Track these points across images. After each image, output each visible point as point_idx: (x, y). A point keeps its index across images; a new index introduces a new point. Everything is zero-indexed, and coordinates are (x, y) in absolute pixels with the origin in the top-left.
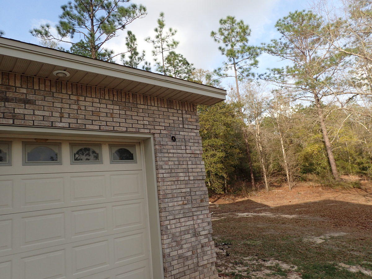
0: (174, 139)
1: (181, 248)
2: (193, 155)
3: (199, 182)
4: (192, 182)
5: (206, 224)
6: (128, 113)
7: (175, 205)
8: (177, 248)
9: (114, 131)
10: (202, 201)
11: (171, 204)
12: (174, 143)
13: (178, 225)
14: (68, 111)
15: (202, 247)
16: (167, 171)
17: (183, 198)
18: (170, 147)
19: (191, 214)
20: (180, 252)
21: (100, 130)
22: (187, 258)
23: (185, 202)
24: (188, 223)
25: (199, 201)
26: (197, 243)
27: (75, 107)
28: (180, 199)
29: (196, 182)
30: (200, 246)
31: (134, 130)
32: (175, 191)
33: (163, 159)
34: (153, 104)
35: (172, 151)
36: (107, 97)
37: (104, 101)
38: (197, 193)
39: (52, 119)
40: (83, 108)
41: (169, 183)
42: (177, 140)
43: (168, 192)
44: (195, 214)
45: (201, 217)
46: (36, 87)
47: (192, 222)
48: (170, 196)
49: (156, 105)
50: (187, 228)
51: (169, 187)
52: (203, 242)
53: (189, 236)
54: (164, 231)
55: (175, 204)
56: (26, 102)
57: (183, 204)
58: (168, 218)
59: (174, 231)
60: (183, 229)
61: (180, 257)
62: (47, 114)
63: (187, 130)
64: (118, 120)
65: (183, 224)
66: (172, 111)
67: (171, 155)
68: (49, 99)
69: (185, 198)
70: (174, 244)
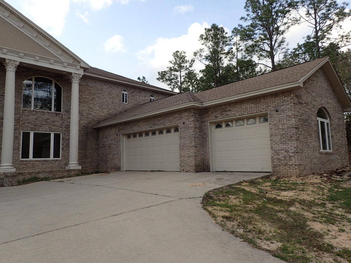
0: (277, 111)
1: (279, 156)
2: (288, 117)
3: (291, 129)
4: (287, 129)
5: (293, 148)
6: (257, 105)
8: (277, 155)
9: (252, 113)
10: (291, 137)
11: (274, 138)
12: (278, 113)
13: (278, 147)
14: (239, 110)
15: (290, 157)
16: (273, 125)
17: (281, 136)
18: (275, 115)
19: (285, 143)
20: (278, 157)
21: (248, 114)
22: (282, 160)
23: (282, 138)
24: (283, 146)
25: (290, 137)
26: (287, 155)
27: (241, 108)
28: (279, 136)
29: (289, 129)
30: (289, 156)
31: (259, 111)
32: (276, 133)
33: (271, 120)
34: (267, 98)
35: (276, 116)
36: (250, 102)
37: (249, 104)
38: (289, 134)
39: (235, 114)
40: (243, 108)
41: (274, 130)
42: (279, 111)
43: (273, 133)
44: (287, 143)
45: (291, 144)
46: (231, 106)
47: (285, 146)
48: (274, 135)
49: (269, 98)
50: (282, 148)
51: (274, 132)
52: (291, 155)
53: (283, 151)
54: (272, 148)
55: (277, 138)
56: (230, 110)
57: (281, 138)
58: (273, 143)
59: (275, 149)
60: (280, 148)
61: (278, 159)
62: (234, 112)
63: (285, 105)
64: (253, 109)
65: (281, 146)
66: (277, 98)
67: (275, 118)
68: (234, 108)
69: (282, 136)
70: (275, 154)
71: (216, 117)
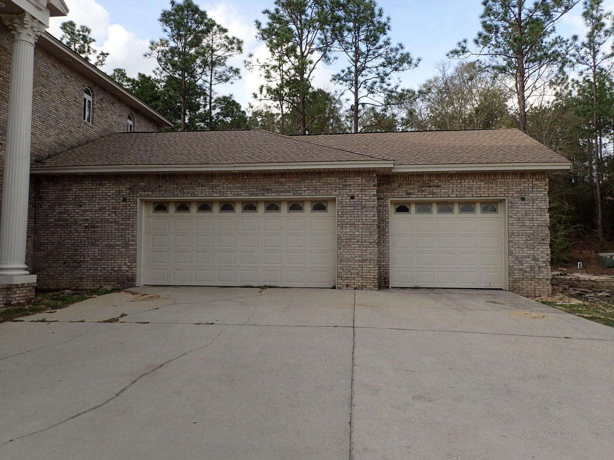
0: (523, 199)
1: (522, 265)
2: (539, 209)
3: (542, 227)
4: (536, 227)
5: (545, 255)
6: (490, 185)
7: (522, 240)
8: (519, 264)
9: (480, 197)
10: (543, 240)
11: (516, 239)
12: (524, 202)
13: (521, 252)
14: (456, 188)
15: (540, 268)
16: (515, 219)
17: (527, 237)
18: (519, 204)
19: (533, 247)
20: (521, 267)
21: (472, 197)
22: (526, 272)
23: (528, 239)
24: (529, 252)
25: (540, 240)
26: (535, 264)
27: (460, 186)
28: (524, 237)
29: (540, 227)
30: (538, 267)
31: (493, 195)
32: (520, 232)
33: (513, 212)
34: (508, 178)
35: (520, 207)
36: (477, 178)
37: (476, 181)
38: (539, 234)
39: (449, 193)
40: (463, 186)
41: (517, 227)
42: (526, 200)
43: (514, 231)
44: (537, 247)
45: (541, 250)
46: (442, 179)
47: (533, 252)
48: (516, 234)
49: (511, 178)
50: (528, 255)
51: (516, 229)
52: (540, 265)
53: (530, 259)
54: (510, 253)
55: (520, 239)
56: (438, 186)
57: (527, 240)
58: (514, 247)
59: (517, 254)
60: (525, 254)
61: (520, 269)
62: (446, 191)
63: (536, 192)
64: (484, 190)
65: (525, 252)
66: (524, 180)
67: (519, 209)
68: (447, 183)
69: (528, 236)
70: (517, 262)
71: (409, 194)
